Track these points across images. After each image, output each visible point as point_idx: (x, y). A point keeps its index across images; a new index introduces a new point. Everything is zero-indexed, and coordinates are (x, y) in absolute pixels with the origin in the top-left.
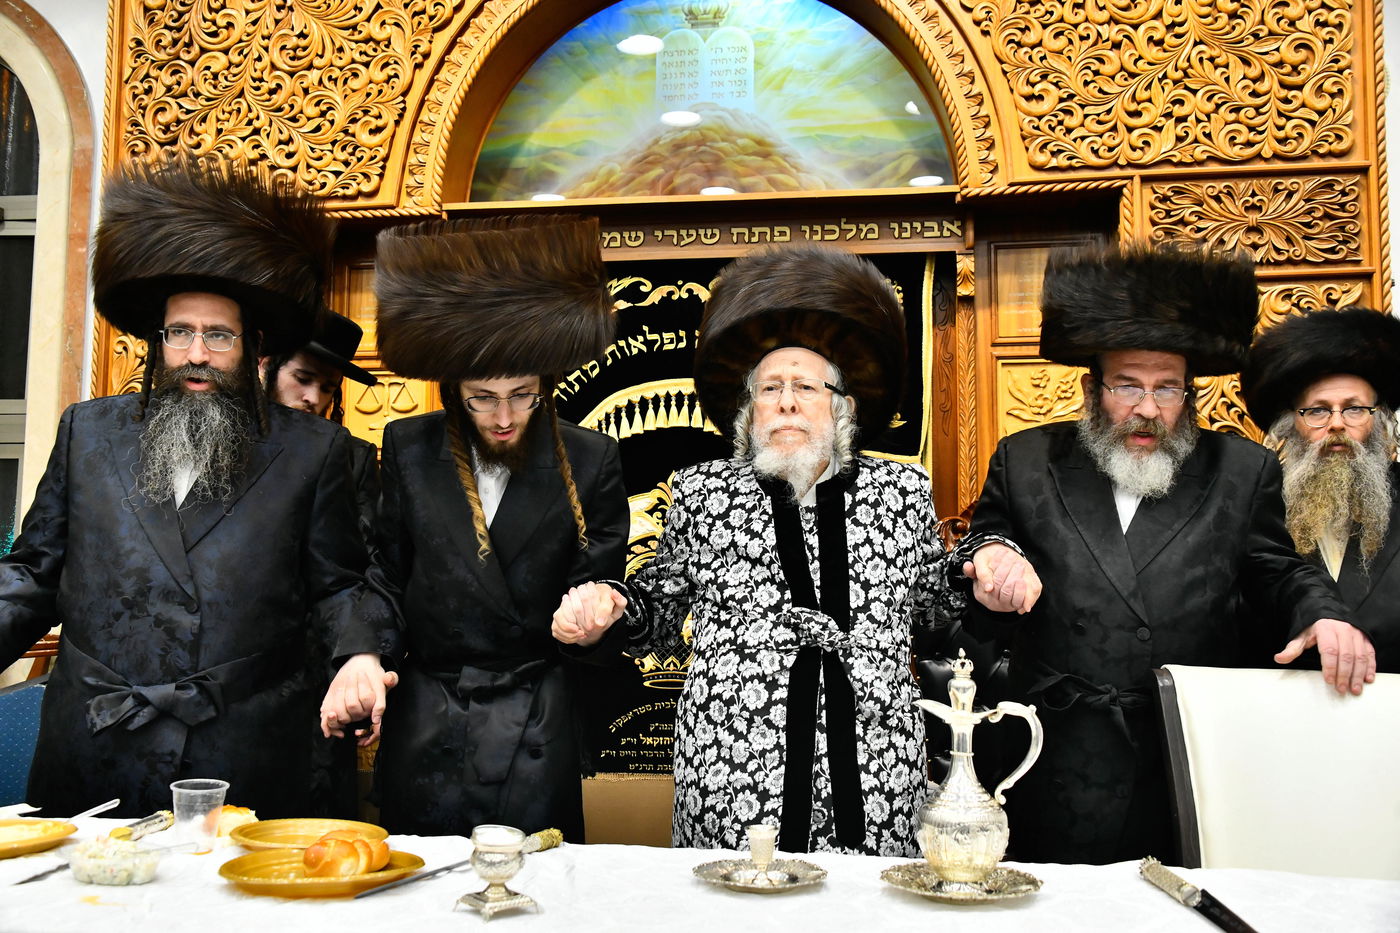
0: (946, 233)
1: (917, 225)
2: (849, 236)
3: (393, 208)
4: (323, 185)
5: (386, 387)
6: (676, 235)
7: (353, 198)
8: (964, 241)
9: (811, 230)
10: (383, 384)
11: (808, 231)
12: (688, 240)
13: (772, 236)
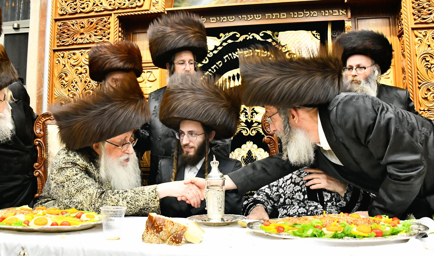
0: (341, 14)
1: (330, 11)
2: (307, 15)
3: (148, 10)
4: (124, 4)
5: (146, 73)
6: (246, 17)
7: (135, 8)
8: (347, 16)
9: (294, 14)
10: (144, 72)
11: (292, 14)
12: (250, 19)
13: (280, 16)
